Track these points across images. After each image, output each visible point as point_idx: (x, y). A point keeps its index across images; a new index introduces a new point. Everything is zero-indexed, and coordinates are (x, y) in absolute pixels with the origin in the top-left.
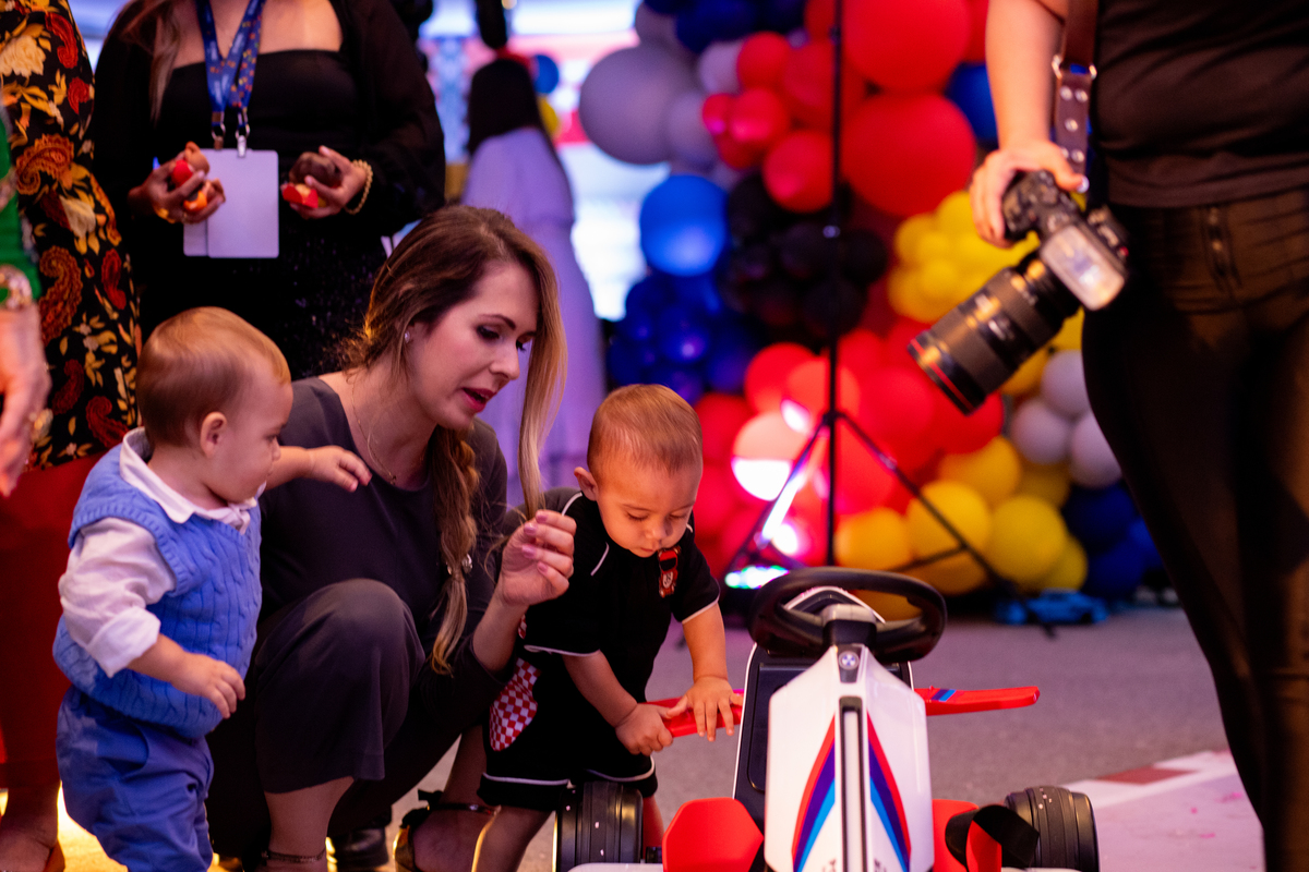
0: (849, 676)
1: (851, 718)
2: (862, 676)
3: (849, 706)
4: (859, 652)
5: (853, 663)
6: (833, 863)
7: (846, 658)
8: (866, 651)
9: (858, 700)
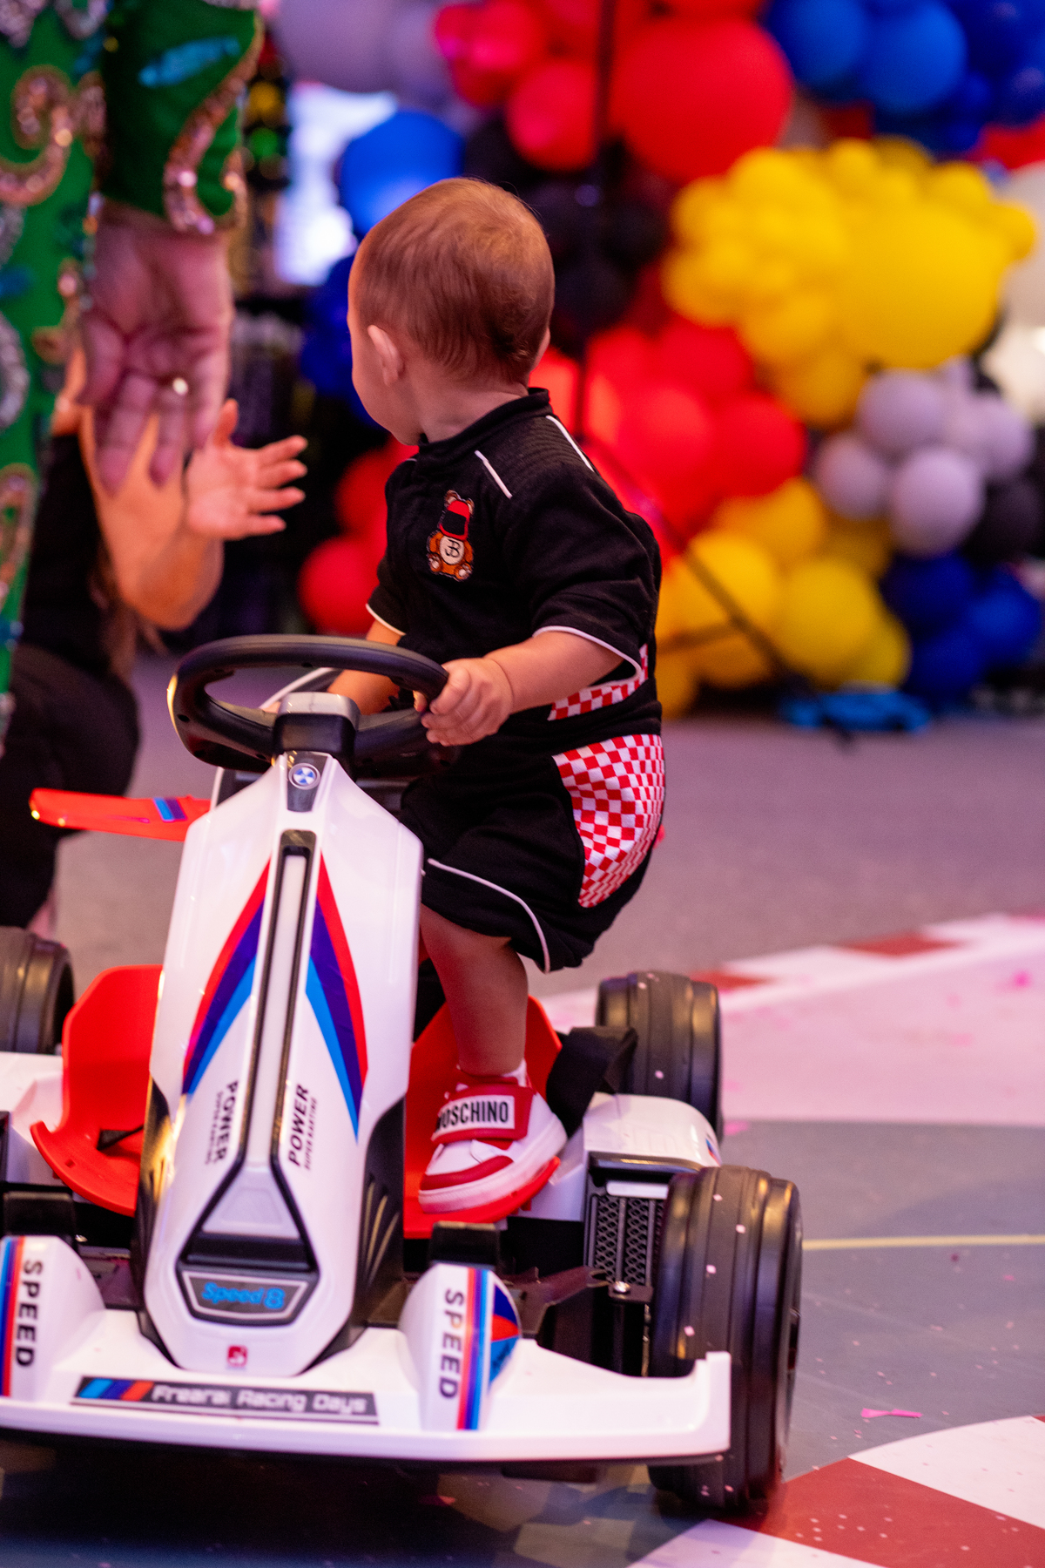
0: (301, 800)
1: (295, 865)
2: (321, 803)
3: (297, 846)
4: (320, 765)
5: (309, 780)
6: (233, 1087)
7: (300, 773)
8: (333, 764)
9: (309, 837)
